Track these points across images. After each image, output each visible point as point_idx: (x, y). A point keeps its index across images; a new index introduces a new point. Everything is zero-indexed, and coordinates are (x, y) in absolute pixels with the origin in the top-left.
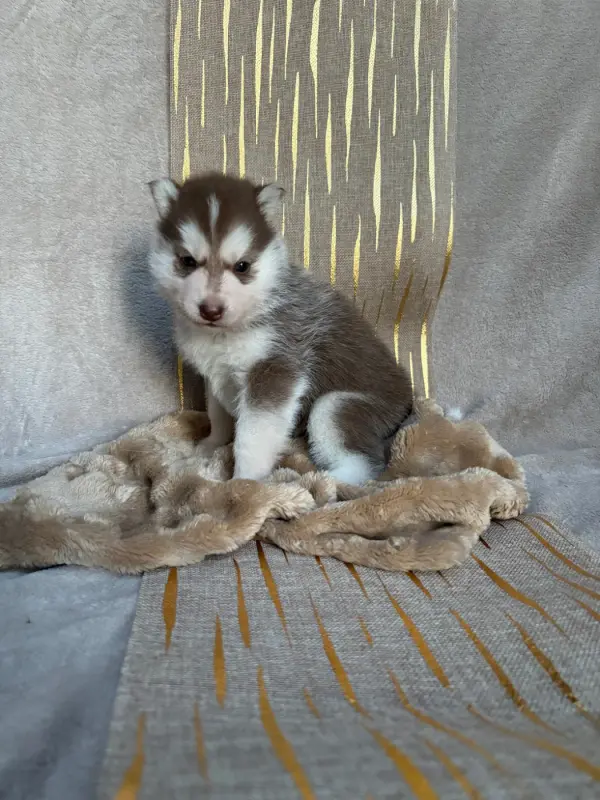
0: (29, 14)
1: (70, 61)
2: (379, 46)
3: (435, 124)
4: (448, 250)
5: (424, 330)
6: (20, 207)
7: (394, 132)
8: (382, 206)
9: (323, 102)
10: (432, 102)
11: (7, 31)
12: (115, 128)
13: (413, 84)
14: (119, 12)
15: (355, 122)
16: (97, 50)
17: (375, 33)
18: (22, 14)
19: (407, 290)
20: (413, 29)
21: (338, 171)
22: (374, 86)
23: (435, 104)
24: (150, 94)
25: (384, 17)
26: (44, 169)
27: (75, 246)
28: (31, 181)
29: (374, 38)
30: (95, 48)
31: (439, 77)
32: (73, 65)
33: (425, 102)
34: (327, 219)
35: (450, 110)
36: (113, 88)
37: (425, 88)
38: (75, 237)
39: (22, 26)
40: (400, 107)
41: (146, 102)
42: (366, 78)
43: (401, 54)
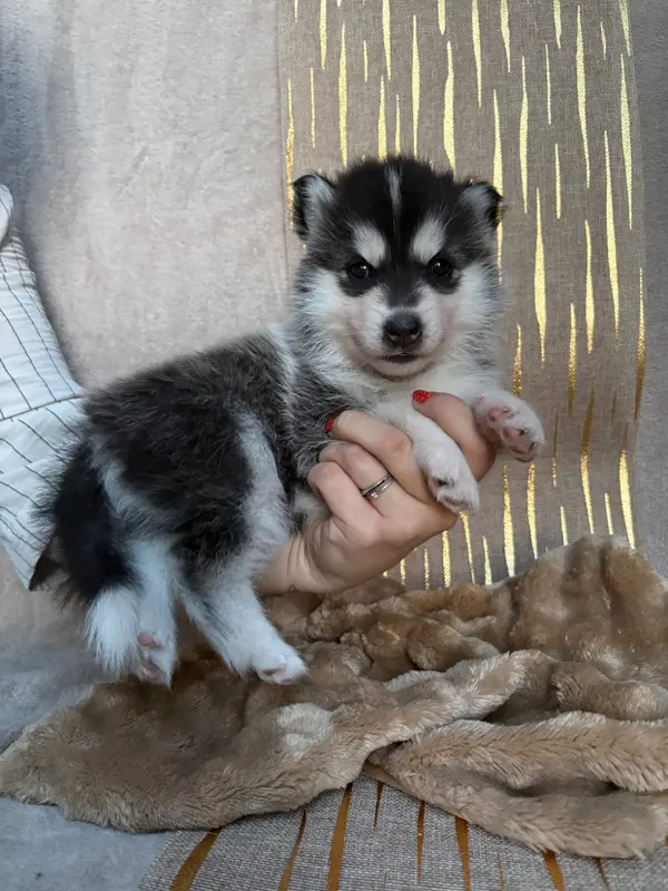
0: (143, 164)
1: (181, 204)
2: (532, 115)
3: (614, 196)
4: (641, 358)
5: (623, 463)
7: (559, 215)
8: (547, 311)
10: (608, 169)
11: (120, 185)
12: (229, 264)
13: (581, 152)
14: (230, 147)
16: (208, 189)
17: (525, 100)
18: (136, 166)
19: (590, 412)
20: (575, 87)
22: (528, 161)
23: (612, 171)
24: (265, 224)
25: (536, 79)
26: (156, 318)
28: (143, 330)
29: (525, 108)
30: (205, 187)
31: (616, 137)
32: (185, 207)
33: (598, 170)
35: (634, 177)
36: (225, 224)
37: (597, 154)
39: (136, 178)
40: (564, 182)
41: (260, 232)
42: (517, 153)
43: (562, 118)
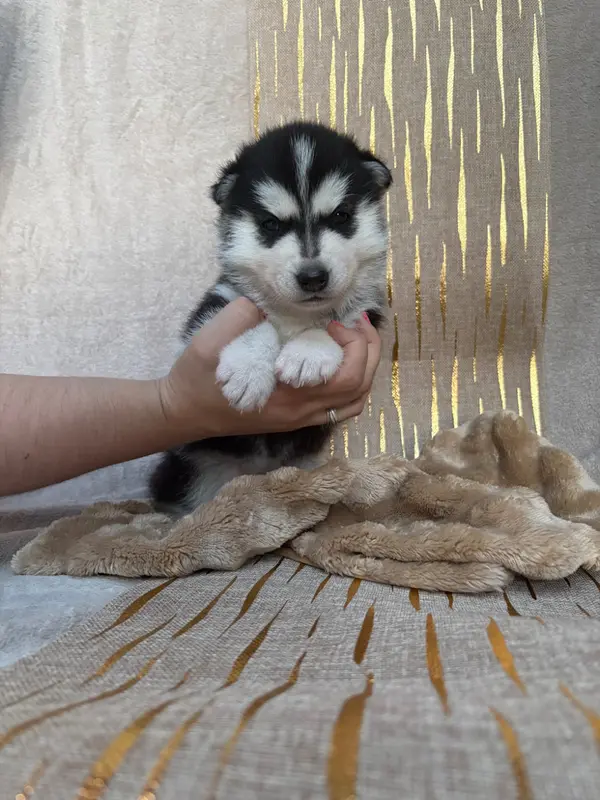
0: (138, 114)
1: (169, 147)
2: (458, 66)
3: (525, 134)
6: (127, 275)
7: (479, 150)
8: (468, 231)
9: (400, 130)
10: (521, 110)
11: (119, 131)
13: (498, 97)
14: (208, 100)
15: (435, 146)
16: (191, 135)
17: (453, 54)
18: (132, 116)
19: (504, 317)
20: (494, 42)
21: (420, 200)
22: (454, 105)
23: (524, 112)
25: (462, 38)
26: (147, 241)
27: (172, 304)
28: (136, 251)
29: (452, 61)
30: (189, 133)
31: (528, 84)
32: (172, 149)
33: (512, 113)
34: (410, 250)
35: (542, 115)
36: (205, 163)
37: (511, 99)
38: (171, 296)
39: (132, 126)
40: (484, 121)
42: (444, 98)
43: (484, 68)
